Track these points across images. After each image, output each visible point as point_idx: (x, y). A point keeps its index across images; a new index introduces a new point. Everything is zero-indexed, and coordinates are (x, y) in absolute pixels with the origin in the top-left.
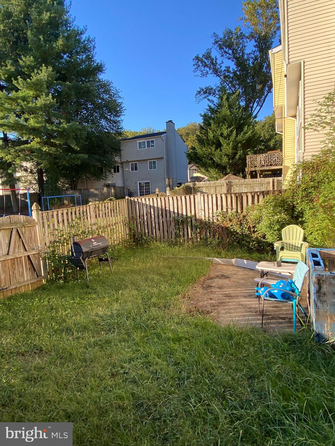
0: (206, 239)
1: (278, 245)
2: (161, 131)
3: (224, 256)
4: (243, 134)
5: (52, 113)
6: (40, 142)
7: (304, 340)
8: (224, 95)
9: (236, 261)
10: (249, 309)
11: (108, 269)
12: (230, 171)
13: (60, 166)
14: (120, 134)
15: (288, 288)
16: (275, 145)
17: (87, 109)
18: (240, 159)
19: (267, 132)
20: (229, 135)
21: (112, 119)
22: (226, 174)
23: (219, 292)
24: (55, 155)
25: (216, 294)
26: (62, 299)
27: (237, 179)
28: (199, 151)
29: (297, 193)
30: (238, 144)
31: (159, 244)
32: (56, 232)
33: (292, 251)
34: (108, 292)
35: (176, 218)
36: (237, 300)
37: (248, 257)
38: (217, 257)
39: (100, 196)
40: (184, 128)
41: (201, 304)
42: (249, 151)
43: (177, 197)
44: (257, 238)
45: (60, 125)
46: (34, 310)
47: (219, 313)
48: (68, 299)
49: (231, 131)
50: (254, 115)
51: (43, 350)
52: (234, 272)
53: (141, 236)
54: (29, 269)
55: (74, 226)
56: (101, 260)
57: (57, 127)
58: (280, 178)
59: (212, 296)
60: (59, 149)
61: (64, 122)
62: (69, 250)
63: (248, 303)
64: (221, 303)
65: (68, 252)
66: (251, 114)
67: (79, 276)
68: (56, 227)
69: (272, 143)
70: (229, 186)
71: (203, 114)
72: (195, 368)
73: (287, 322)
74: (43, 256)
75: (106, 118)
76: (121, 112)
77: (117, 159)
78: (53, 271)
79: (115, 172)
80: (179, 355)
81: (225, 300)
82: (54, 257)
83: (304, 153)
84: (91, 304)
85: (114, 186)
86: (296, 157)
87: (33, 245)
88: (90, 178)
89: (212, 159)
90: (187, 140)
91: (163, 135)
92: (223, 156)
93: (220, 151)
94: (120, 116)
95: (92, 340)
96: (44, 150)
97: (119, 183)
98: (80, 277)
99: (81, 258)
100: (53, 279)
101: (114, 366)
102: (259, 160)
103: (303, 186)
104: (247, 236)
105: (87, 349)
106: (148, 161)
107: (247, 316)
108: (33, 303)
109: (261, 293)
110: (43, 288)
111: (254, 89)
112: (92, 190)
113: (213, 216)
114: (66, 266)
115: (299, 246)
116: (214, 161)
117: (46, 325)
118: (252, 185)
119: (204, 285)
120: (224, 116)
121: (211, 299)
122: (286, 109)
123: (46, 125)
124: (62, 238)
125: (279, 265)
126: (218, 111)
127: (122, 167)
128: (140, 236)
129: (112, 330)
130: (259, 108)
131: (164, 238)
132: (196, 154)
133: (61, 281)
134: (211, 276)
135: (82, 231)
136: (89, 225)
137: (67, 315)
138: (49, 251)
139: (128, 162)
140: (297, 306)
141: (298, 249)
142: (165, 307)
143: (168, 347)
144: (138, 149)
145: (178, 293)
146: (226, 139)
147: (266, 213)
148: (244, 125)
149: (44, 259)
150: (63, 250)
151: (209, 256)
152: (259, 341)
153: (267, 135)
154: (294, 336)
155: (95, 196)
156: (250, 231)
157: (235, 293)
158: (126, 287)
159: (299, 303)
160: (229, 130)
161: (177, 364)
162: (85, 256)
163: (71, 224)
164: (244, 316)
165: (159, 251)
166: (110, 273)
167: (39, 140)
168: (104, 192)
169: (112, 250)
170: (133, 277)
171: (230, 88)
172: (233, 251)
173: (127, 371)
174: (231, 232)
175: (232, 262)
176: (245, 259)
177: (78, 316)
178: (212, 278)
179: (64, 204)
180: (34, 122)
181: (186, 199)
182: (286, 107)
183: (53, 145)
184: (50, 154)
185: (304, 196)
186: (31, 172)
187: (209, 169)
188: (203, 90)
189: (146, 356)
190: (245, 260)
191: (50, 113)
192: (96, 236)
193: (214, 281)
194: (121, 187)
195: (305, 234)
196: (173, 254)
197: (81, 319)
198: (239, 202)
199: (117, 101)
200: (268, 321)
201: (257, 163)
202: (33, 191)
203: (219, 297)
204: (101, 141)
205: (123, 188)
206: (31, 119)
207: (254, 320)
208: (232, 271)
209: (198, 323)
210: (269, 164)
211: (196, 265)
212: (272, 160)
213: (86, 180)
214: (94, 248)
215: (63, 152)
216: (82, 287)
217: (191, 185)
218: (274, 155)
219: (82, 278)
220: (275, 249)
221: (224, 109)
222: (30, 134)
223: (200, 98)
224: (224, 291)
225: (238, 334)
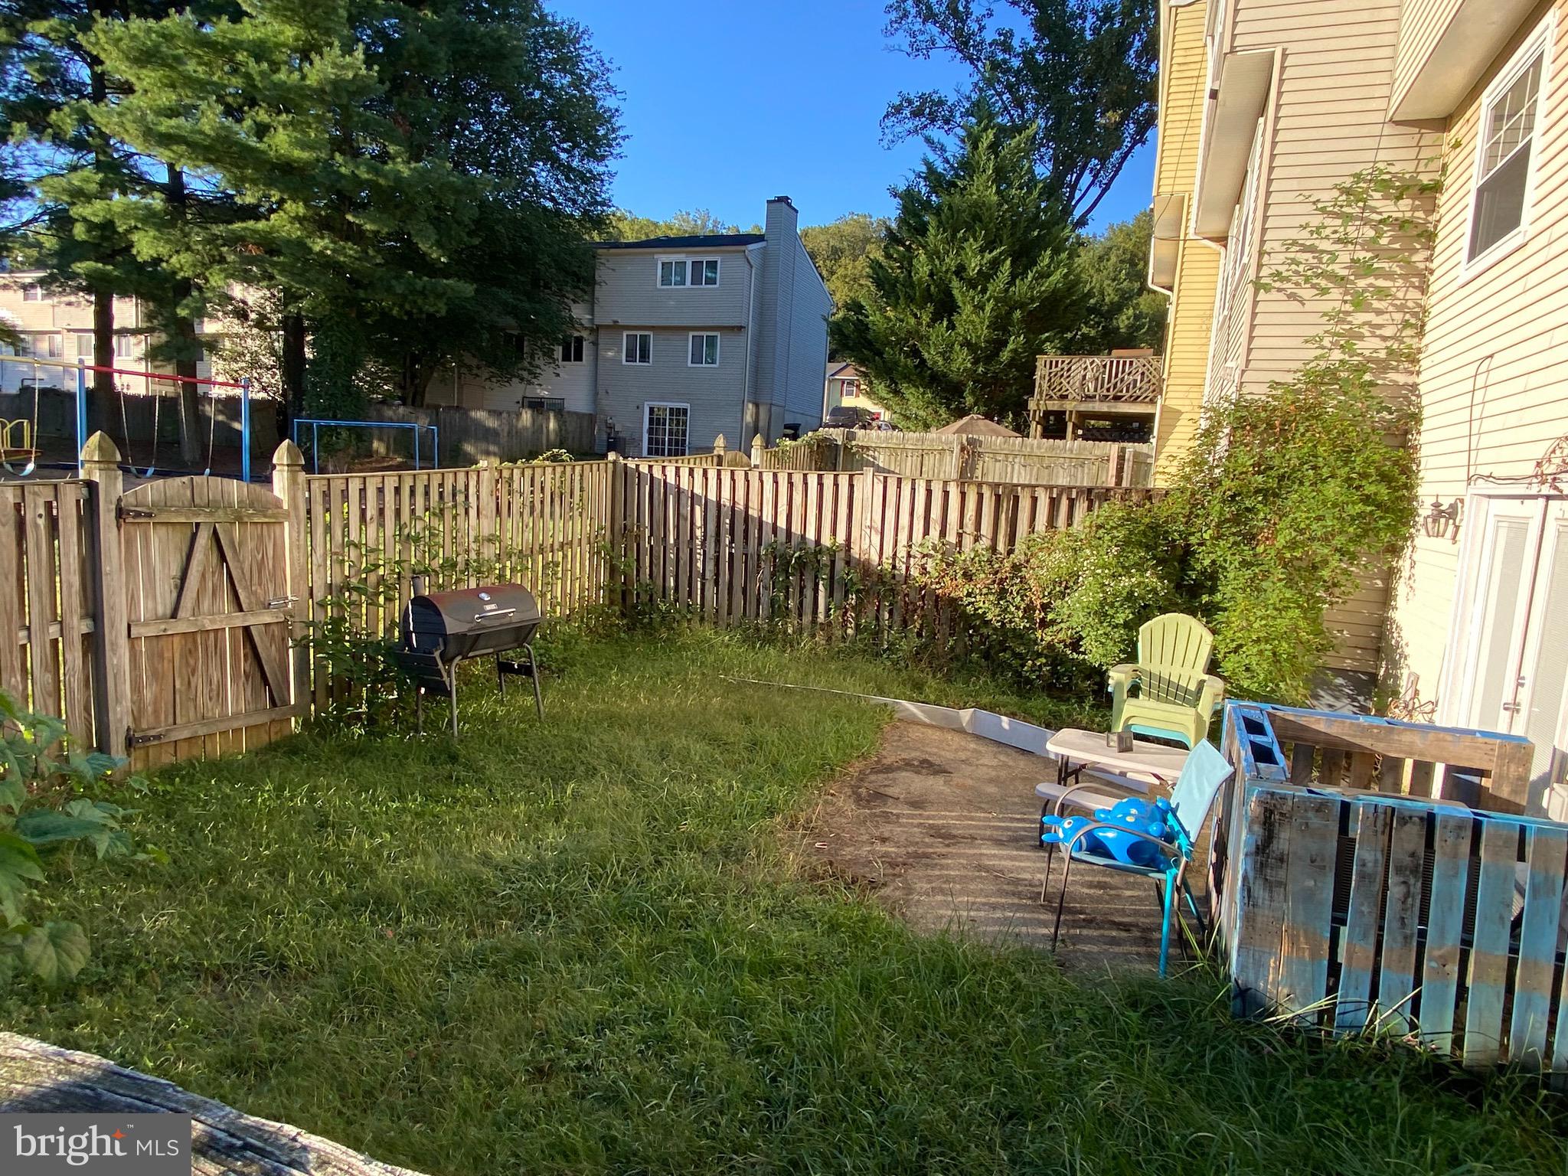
0: (877, 634)
1: (1122, 676)
2: (743, 230)
3: (932, 697)
4: (1034, 278)
5: (360, 115)
6: (304, 218)
7: (1194, 1005)
8: (985, 130)
9: (973, 716)
10: (1013, 887)
11: (530, 700)
12: (976, 404)
13: (369, 314)
14: (599, 223)
15: (1154, 828)
16: (1134, 328)
17: (487, 117)
18: (1012, 363)
19: (1114, 280)
20: (986, 276)
21: (575, 164)
22: (961, 413)
23: (912, 817)
24: (353, 272)
25: (901, 825)
26: (359, 793)
27: (998, 434)
28: (874, 318)
29: (1203, 507)
30: (1012, 309)
31: (709, 633)
32: (354, 553)
33: (1167, 701)
34: (528, 782)
35: (781, 549)
36: (972, 852)
37: (1015, 709)
38: (910, 699)
39: (504, 439)
40: (825, 231)
41: (847, 852)
42: (1047, 339)
43: (790, 475)
44: (1050, 646)
45: (385, 163)
46: (259, 822)
47: (909, 890)
48: (382, 794)
49: (995, 264)
50: (1077, 214)
51: (288, 966)
52: (963, 755)
53: (651, 600)
54: (247, 676)
55: (417, 539)
56: (505, 668)
57: (371, 169)
58: (1142, 447)
59: (886, 830)
60: (371, 252)
61: (399, 155)
62: (393, 621)
63: (1008, 863)
64: (917, 856)
65: (388, 630)
66: (1068, 211)
67: (422, 719)
68: (354, 536)
69: (1123, 321)
70: (971, 452)
71: (902, 188)
72: (826, 1069)
73: (1135, 942)
74: (298, 635)
75: (554, 159)
76: (610, 146)
77: (579, 312)
78: (330, 692)
79: (566, 357)
80: (771, 1020)
81: (931, 846)
82: (336, 642)
83: (1243, 372)
84: (463, 821)
85: (557, 408)
86: (1207, 382)
87: (266, 593)
88: (475, 371)
89: (915, 353)
90: (832, 273)
91: (751, 247)
92: (957, 347)
93: (948, 329)
94: (603, 158)
95: (467, 944)
96: (317, 248)
97: (578, 401)
98: (425, 722)
99: (437, 654)
100: (326, 719)
101: (544, 1043)
102: (1079, 377)
103: (1227, 483)
104: (1019, 635)
105: (447, 974)
106: (691, 334)
107: (1003, 907)
108: (254, 797)
109: (1061, 835)
110: (290, 747)
111: (1087, 124)
112: (479, 415)
113: (909, 556)
114: (380, 678)
115: (1192, 687)
116: (923, 361)
117: (299, 880)
118: (1046, 462)
119: (863, 791)
120: (976, 204)
121: (884, 840)
122: (1194, 210)
123: (332, 158)
124: (372, 578)
125: (1125, 748)
126: (955, 185)
127: (595, 344)
128: (645, 598)
129: (539, 916)
130: (1095, 191)
131: (729, 613)
132: (862, 327)
133: (358, 730)
134: (884, 761)
135: (446, 560)
136: (472, 539)
137: (377, 851)
138: (322, 619)
139: (616, 327)
140: (1178, 889)
141: (1188, 697)
142: (726, 853)
143: (735, 992)
144: (659, 286)
145: (771, 812)
146: (975, 288)
147: (1092, 564)
148: (1040, 244)
149: (302, 646)
150: (372, 620)
151: (881, 692)
152: (1044, 995)
153: (1110, 290)
154: (1163, 989)
155: (487, 435)
156: (1031, 620)
157: (964, 827)
158: (592, 772)
159: (1184, 881)
160: (988, 256)
161: (763, 1051)
162: (452, 649)
163: (406, 531)
164: (994, 907)
165: (711, 658)
166: (532, 718)
167: (301, 210)
168: (520, 425)
169: (543, 638)
170: (616, 739)
171: (1006, 108)
172: (967, 683)
173: (588, 1062)
174: (964, 615)
175: (958, 719)
176: (1006, 715)
177: (419, 859)
178: (889, 769)
179: (370, 453)
180: (291, 144)
181: (821, 484)
182: (1195, 202)
183: (352, 234)
184: (338, 268)
185: (1227, 520)
186: (260, 324)
187: (904, 387)
188: (910, 102)
189: (658, 1017)
190: (1004, 718)
191: (350, 117)
192: (491, 581)
193: (894, 780)
194: (584, 415)
195: (1214, 648)
196: (758, 672)
197: (428, 867)
198: (1003, 517)
199: (600, 103)
200: (1072, 931)
201: (1072, 387)
202: (262, 395)
203: (913, 835)
204: (528, 240)
205: (591, 418)
206: (280, 129)
207: (1025, 922)
208: (957, 751)
209: (841, 919)
210: (1112, 393)
211: (837, 717)
212: (1122, 380)
213: (460, 375)
214: (485, 623)
215: (387, 262)
216: (432, 758)
217: (837, 435)
218: (1131, 363)
219: (432, 725)
220: (1110, 689)
221: (979, 181)
222: (270, 183)
223: (898, 129)
224: (928, 818)
225: (973, 967)
